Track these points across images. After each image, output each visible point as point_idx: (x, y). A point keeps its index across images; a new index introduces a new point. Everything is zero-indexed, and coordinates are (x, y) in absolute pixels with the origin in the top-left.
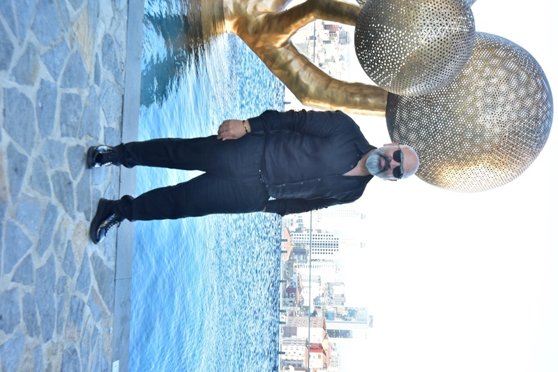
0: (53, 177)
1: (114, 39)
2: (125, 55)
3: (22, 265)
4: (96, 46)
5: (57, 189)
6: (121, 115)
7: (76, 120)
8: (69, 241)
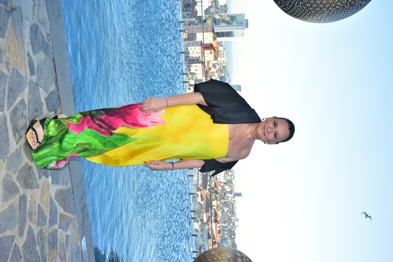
0: (18, 178)
1: (38, 23)
2: (49, 26)
3: (12, 256)
4: (26, 47)
5: (22, 182)
6: (55, 74)
7: (24, 120)
8: (39, 206)
